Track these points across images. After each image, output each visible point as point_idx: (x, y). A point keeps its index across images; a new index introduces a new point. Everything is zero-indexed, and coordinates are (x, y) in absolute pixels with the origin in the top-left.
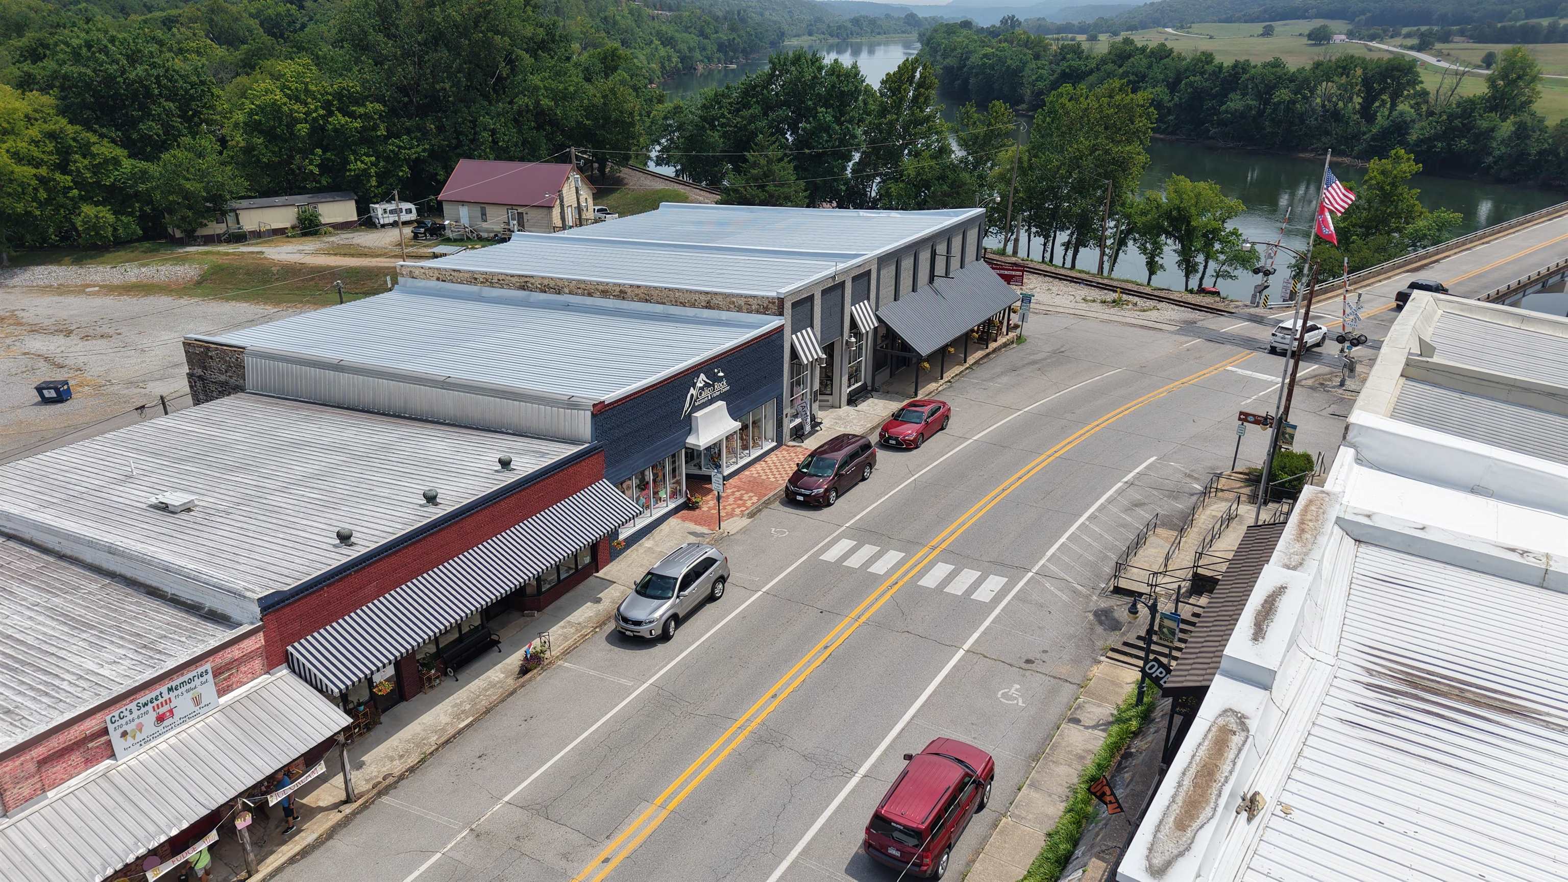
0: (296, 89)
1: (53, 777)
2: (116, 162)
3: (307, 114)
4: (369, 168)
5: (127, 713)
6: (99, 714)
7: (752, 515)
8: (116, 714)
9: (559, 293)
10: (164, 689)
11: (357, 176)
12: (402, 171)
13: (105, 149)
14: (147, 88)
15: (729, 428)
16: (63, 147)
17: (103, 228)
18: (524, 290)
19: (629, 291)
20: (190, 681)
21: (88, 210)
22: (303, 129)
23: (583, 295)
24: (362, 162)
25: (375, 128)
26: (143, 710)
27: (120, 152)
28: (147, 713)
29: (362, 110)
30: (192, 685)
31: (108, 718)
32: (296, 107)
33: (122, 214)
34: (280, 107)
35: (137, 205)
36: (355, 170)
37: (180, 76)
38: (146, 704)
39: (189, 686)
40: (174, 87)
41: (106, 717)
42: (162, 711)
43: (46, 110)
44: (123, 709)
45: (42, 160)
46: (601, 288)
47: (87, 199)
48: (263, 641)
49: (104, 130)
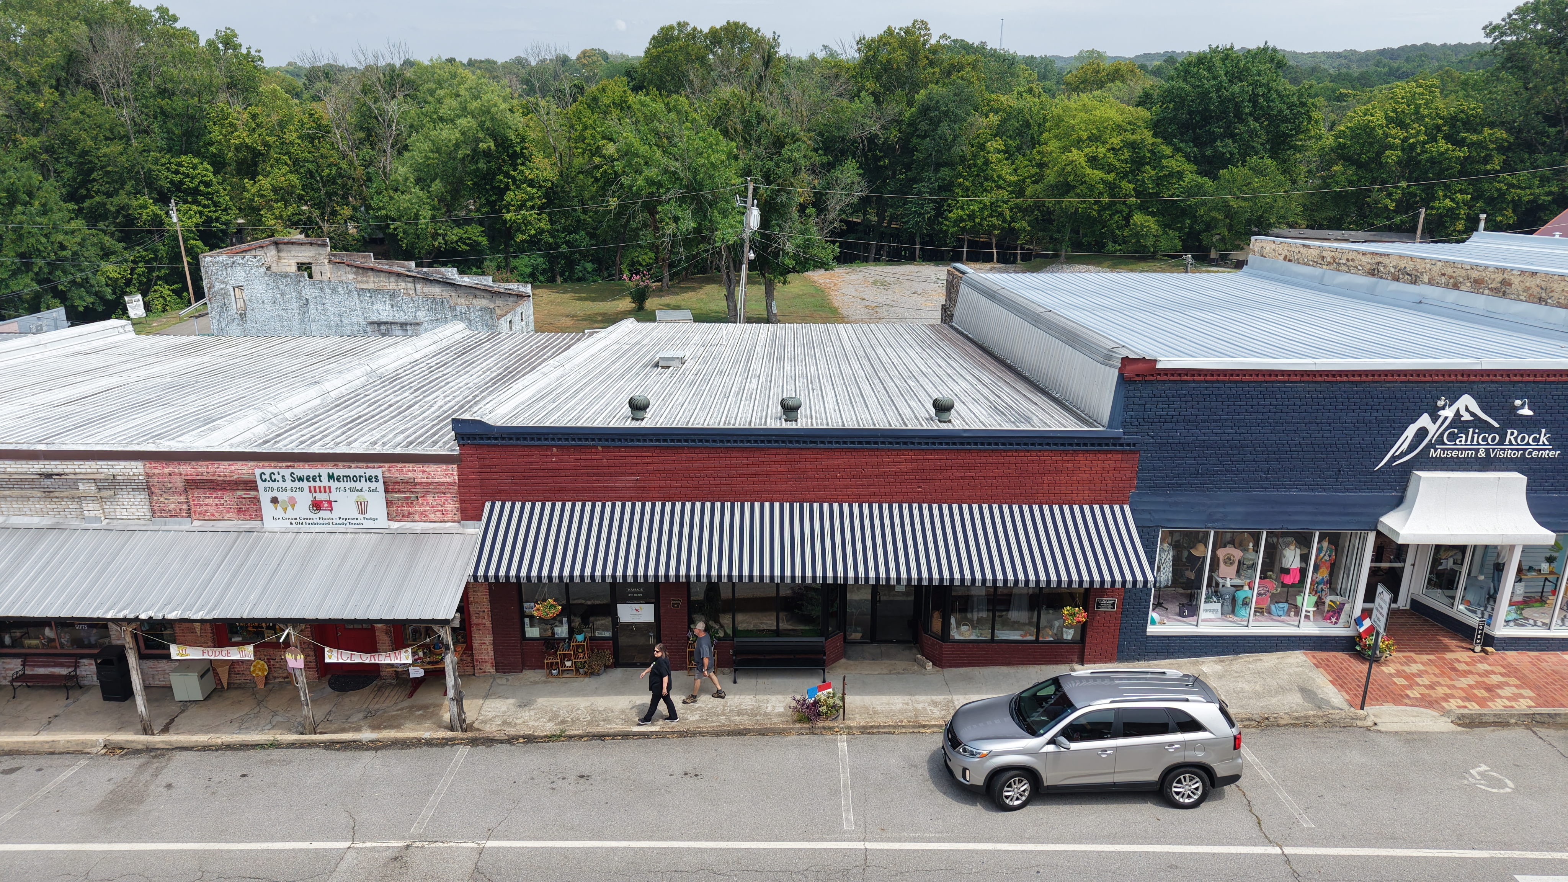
0: (1403, 112)
1: (205, 507)
2: (1180, 175)
3: (1405, 140)
4: (1458, 207)
5: (279, 478)
6: (250, 463)
7: (1470, 722)
8: (268, 471)
9: (1415, 283)
10: (324, 472)
11: (1441, 216)
12: (1503, 215)
13: (1176, 163)
14: (1238, 107)
15: (1510, 532)
16: (1137, 157)
17: (1145, 236)
18: (1373, 275)
19: (1516, 281)
20: (355, 479)
21: (1138, 218)
22: (1392, 156)
23: (1446, 286)
24: (1453, 200)
25: (1487, 160)
26: (297, 484)
27: (1188, 167)
28: (301, 490)
29: (1474, 138)
30: (358, 485)
31: (258, 472)
32: (1393, 132)
33: (1170, 228)
34: (1374, 129)
35: (1188, 221)
36: (1439, 208)
37: (1279, 96)
38: (301, 479)
39: (353, 484)
40: (1269, 106)
41: (256, 470)
42: (321, 497)
43: (1140, 123)
44: (275, 471)
45: (1115, 166)
46: (1475, 274)
47: (1143, 208)
48: (456, 477)
49: (1182, 145)
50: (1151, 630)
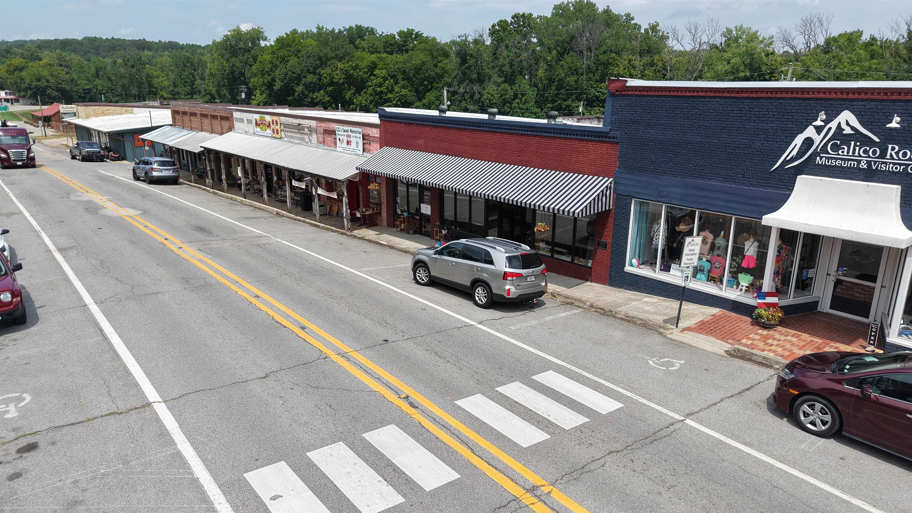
1: (328, 141)
5: (340, 130)
6: (335, 124)
8: (338, 127)
10: (350, 129)
20: (356, 132)
28: (345, 136)
30: (356, 135)
38: (345, 131)
42: (349, 139)
50: (628, 268)
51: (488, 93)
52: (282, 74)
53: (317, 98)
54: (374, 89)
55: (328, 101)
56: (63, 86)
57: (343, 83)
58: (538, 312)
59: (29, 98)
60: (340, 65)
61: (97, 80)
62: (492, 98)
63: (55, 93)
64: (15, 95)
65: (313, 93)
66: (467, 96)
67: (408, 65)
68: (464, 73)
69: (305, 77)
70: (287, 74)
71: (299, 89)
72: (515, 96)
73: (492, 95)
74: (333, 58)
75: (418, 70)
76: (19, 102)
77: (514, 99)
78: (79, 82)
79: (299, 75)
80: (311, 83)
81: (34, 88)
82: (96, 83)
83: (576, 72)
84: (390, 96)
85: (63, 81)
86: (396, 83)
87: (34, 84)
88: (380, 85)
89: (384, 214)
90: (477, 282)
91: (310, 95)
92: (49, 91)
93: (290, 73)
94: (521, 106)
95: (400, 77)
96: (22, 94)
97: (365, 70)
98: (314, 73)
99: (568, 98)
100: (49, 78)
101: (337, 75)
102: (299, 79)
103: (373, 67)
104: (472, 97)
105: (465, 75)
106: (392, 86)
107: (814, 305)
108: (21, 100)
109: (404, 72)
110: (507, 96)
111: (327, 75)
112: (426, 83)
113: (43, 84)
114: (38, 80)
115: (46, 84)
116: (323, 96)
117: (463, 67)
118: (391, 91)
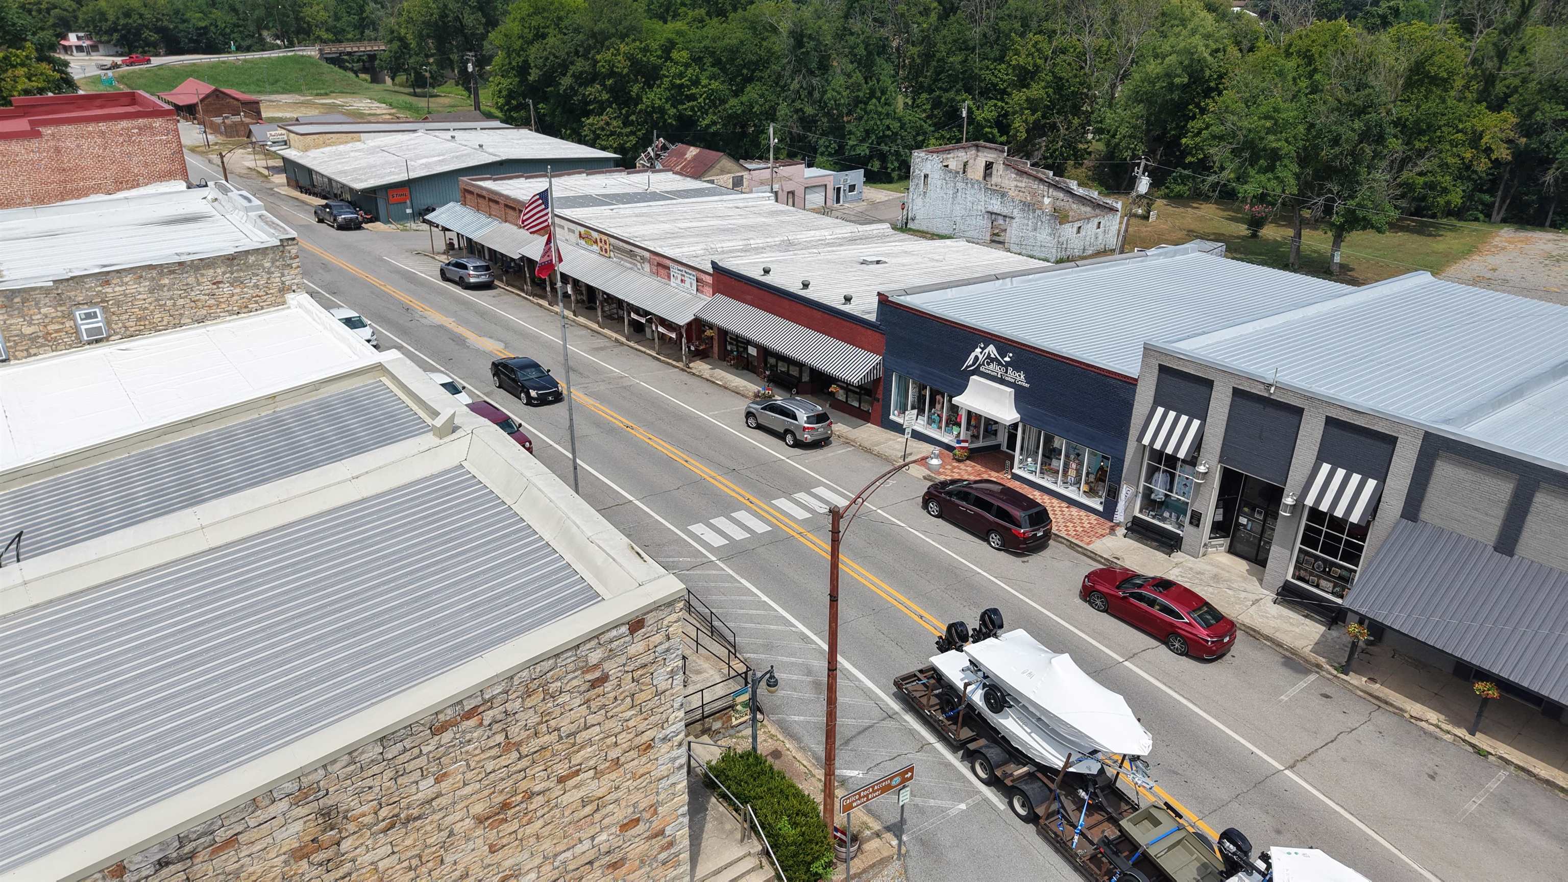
41: (671, 264)
50: (892, 417)
51: (833, 90)
52: (541, 58)
53: (590, 94)
54: (671, 81)
55: (608, 100)
56: (166, 23)
57: (627, 75)
58: (826, 449)
59: (115, 46)
60: (623, 48)
61: (215, 11)
62: (838, 97)
63: (154, 37)
64: (91, 39)
65: (585, 88)
66: (804, 93)
67: (719, 44)
68: (799, 61)
69: (572, 63)
70: (547, 59)
71: (566, 81)
72: (872, 94)
73: (839, 93)
74: (613, 35)
75: (733, 52)
76: (98, 51)
77: (870, 99)
78: (188, 15)
79: (564, 60)
80: (581, 73)
81: (122, 30)
82: (213, 16)
83: (965, 47)
84: (694, 91)
85: (163, 15)
86: (703, 70)
87: (122, 22)
88: (681, 75)
89: (716, 349)
90: (787, 431)
91: (580, 90)
92: (146, 33)
93: (552, 58)
94: (880, 109)
95: (708, 61)
96: (105, 38)
97: (659, 53)
98: (585, 57)
99: (951, 87)
100: (142, 10)
101: (619, 62)
102: (564, 67)
103: (668, 48)
104: (810, 94)
105: (800, 64)
106: (697, 76)
107: (998, 446)
108: (101, 47)
109: (712, 54)
110: (861, 94)
111: (605, 62)
112: (745, 71)
113: (135, 21)
114: (127, 15)
115: (140, 21)
116: (599, 92)
117: (799, 52)
118: (696, 83)
